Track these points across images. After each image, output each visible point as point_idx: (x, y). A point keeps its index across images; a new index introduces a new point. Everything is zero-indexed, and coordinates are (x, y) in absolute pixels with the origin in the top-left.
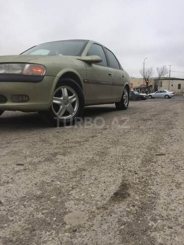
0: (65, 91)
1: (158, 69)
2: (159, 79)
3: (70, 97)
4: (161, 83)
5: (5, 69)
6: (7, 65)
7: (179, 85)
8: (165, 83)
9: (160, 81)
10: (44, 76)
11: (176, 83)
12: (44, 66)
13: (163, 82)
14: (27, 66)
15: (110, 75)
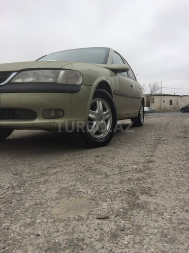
0: (100, 104)
1: (149, 86)
2: (151, 95)
3: (105, 113)
4: (153, 99)
5: (33, 77)
6: (36, 71)
7: (171, 101)
8: (157, 99)
9: (152, 97)
10: (81, 85)
11: (167, 99)
12: (81, 74)
13: (155, 98)
14: (62, 72)
15: (132, 86)
